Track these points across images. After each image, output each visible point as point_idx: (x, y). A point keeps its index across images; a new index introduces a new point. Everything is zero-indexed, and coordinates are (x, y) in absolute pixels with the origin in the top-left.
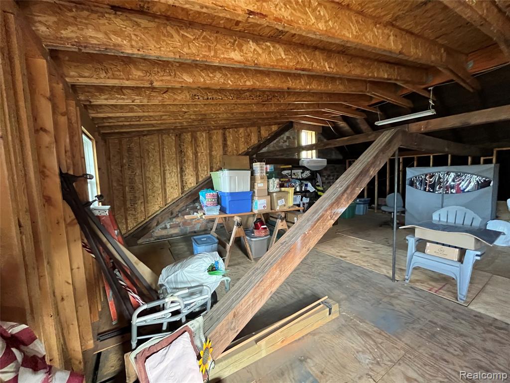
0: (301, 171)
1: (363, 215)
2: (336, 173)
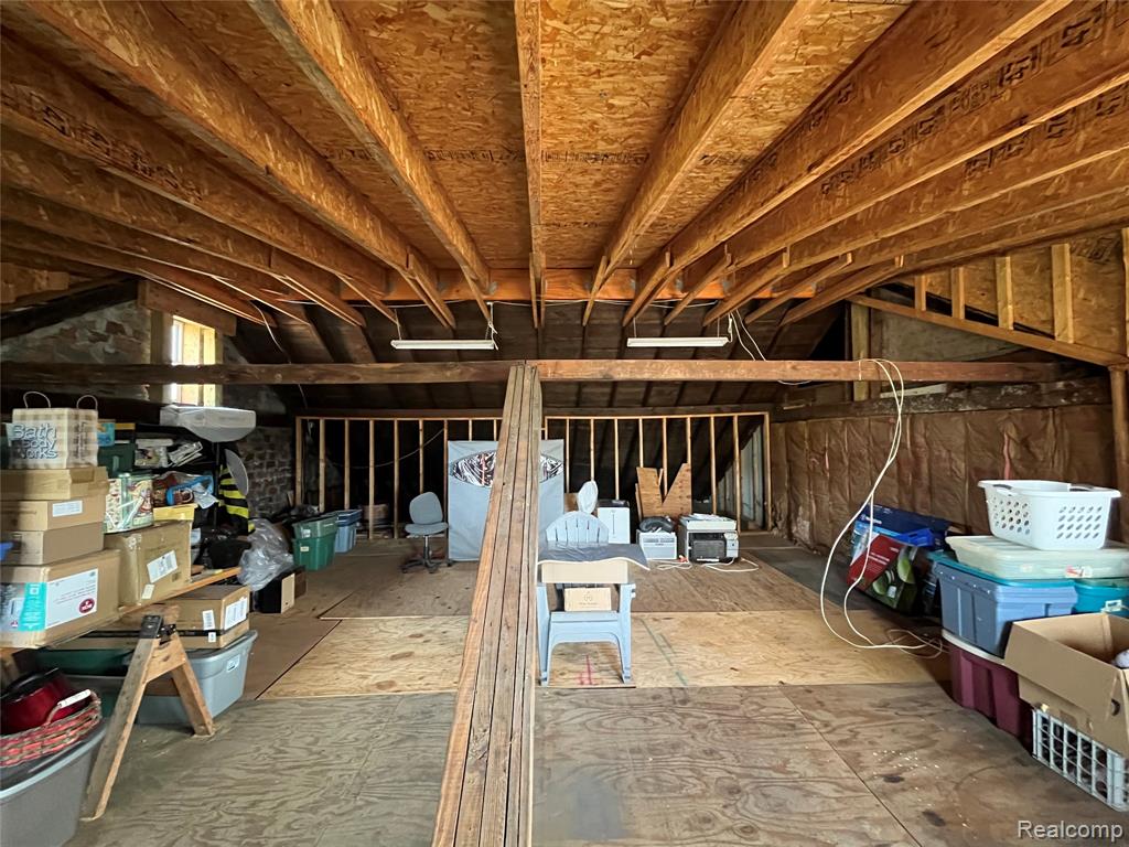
0: (170, 443)
1: (349, 551)
2: (269, 451)
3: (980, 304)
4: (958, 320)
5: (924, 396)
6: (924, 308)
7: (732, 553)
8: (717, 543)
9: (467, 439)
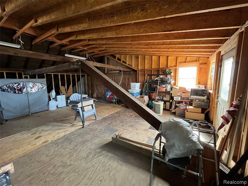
3: (124, 61)
4: (121, 62)
5: (117, 73)
6: (117, 60)
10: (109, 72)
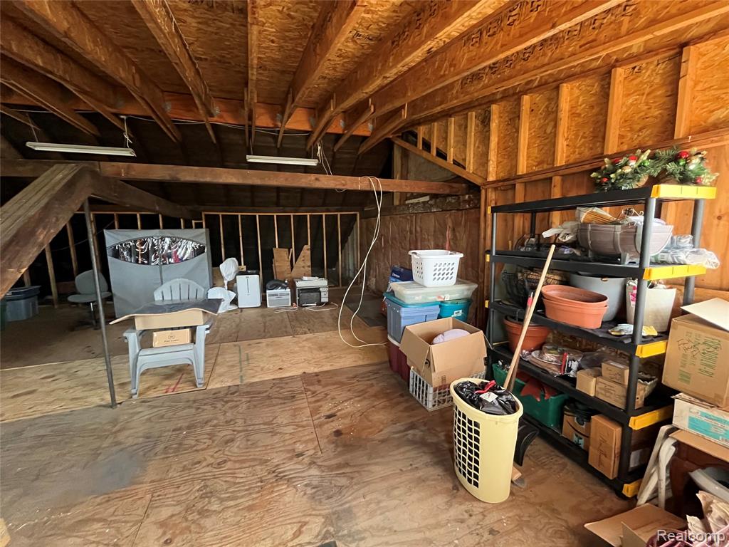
3: (441, 147)
4: (433, 156)
6: (421, 148)
7: (325, 299)
8: (315, 295)
9: (115, 229)
10: (407, 202)
